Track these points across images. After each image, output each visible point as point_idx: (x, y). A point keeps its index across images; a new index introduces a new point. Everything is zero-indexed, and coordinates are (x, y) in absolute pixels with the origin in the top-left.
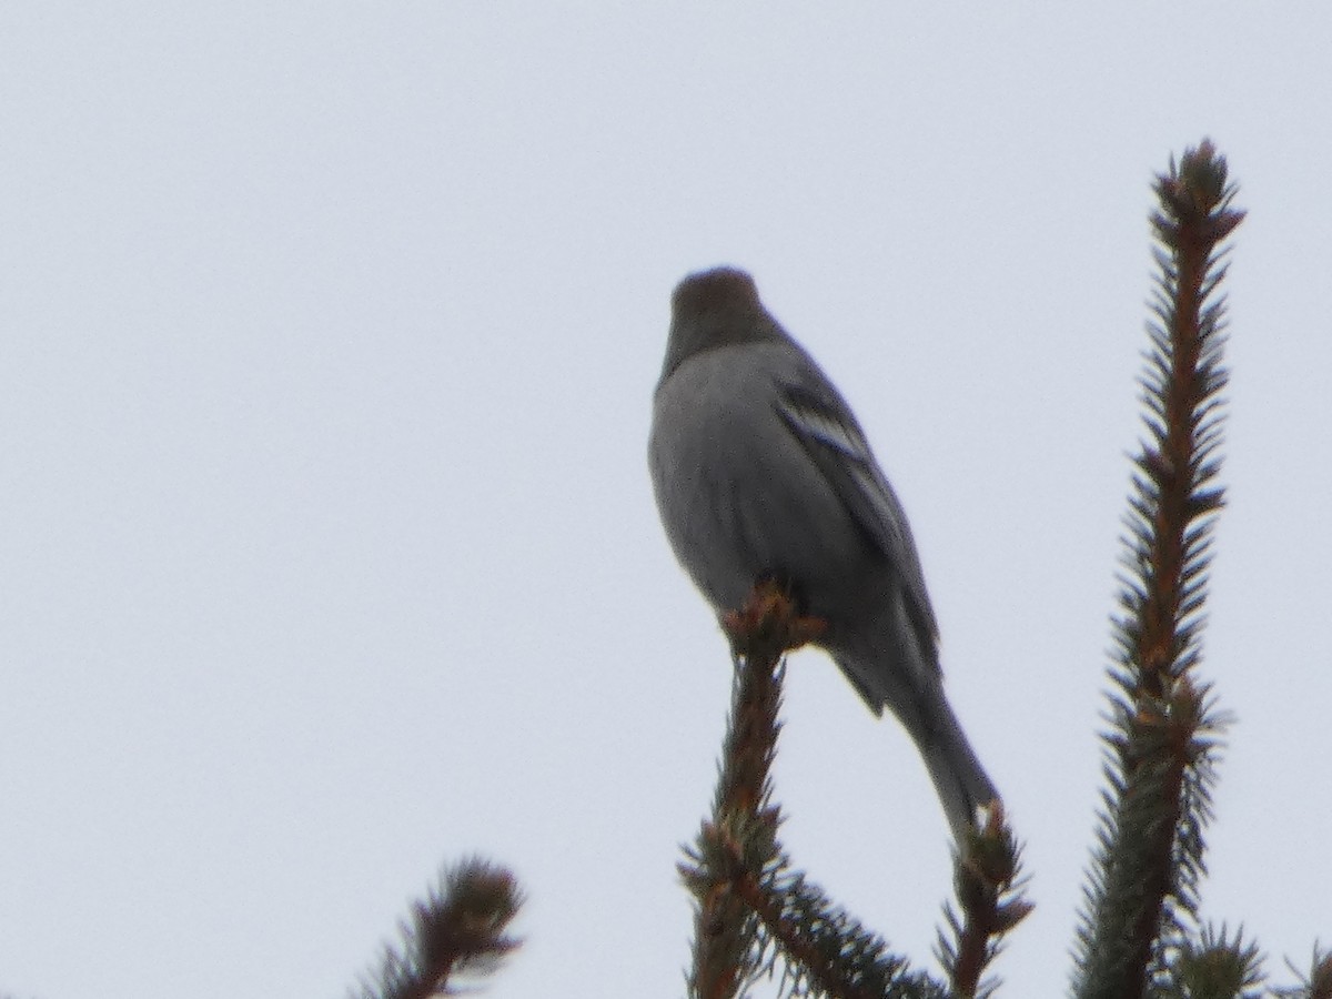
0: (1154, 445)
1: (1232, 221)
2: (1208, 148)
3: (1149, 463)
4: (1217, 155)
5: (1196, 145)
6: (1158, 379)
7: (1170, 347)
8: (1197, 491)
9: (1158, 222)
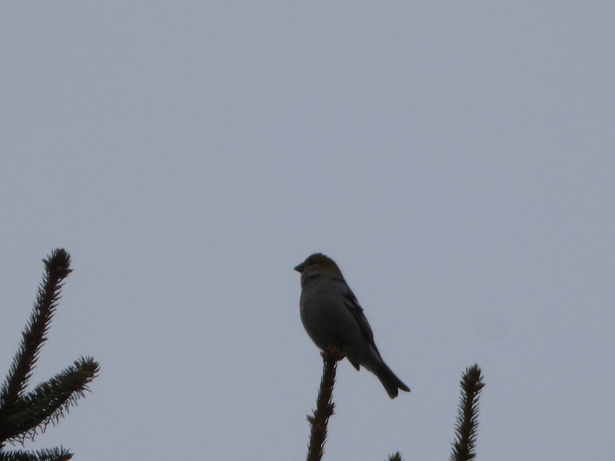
0: (459, 441)
1: (481, 386)
2: (476, 366)
3: (457, 446)
4: (478, 368)
5: (473, 365)
6: (460, 424)
7: (464, 417)
8: (470, 453)
9: (462, 383)
